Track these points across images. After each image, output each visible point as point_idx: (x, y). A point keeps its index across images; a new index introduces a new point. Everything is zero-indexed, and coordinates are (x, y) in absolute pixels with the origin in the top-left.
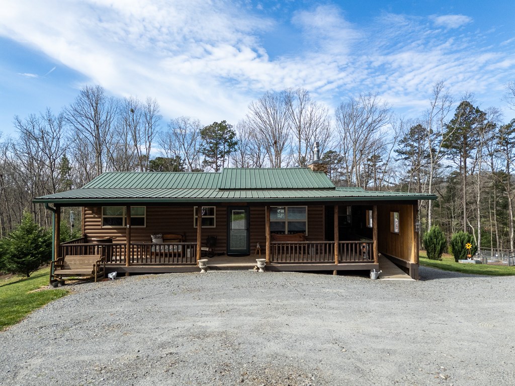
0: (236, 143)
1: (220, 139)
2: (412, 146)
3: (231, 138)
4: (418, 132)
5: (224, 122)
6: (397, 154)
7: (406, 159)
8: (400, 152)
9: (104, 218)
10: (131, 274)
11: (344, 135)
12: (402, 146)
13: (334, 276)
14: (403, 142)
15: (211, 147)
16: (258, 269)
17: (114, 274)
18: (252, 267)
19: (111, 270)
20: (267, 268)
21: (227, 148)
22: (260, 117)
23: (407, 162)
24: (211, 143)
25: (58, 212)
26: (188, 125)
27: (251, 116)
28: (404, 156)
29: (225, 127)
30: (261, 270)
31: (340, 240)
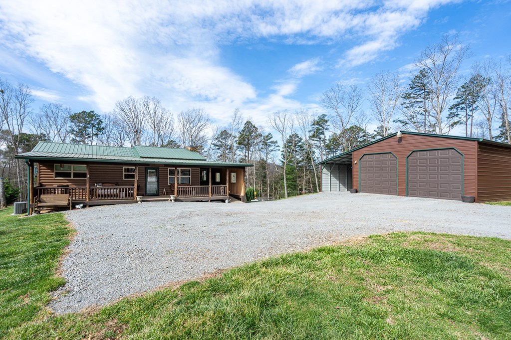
0: (103, 128)
1: (89, 124)
2: (221, 142)
3: (99, 124)
4: (224, 134)
5: (93, 112)
6: (213, 146)
7: (218, 149)
8: (215, 145)
9: (56, 173)
10: (91, 206)
11: (183, 131)
12: (216, 141)
14: (217, 139)
15: (80, 129)
16: (171, 200)
18: (168, 200)
20: (176, 200)
21: (95, 132)
22: (125, 113)
23: (219, 151)
24: (79, 126)
26: (60, 111)
27: (117, 110)
28: (217, 147)
29: (93, 115)
30: (173, 201)
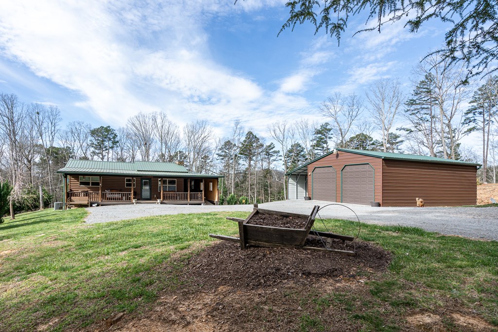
0: (118, 142)
1: (106, 138)
2: (225, 152)
3: (114, 138)
4: (228, 144)
5: (109, 127)
6: (217, 156)
7: (222, 159)
8: (220, 155)
9: (81, 182)
10: (102, 205)
11: (188, 143)
12: (220, 152)
13: (188, 206)
14: (221, 149)
15: (98, 143)
17: (96, 204)
19: (94, 203)
20: (161, 203)
21: (111, 145)
22: (136, 128)
23: (223, 161)
24: (98, 140)
25: (66, 177)
26: (82, 127)
27: (129, 125)
28: (221, 158)
29: (110, 130)
30: (159, 204)
31: (190, 192)
